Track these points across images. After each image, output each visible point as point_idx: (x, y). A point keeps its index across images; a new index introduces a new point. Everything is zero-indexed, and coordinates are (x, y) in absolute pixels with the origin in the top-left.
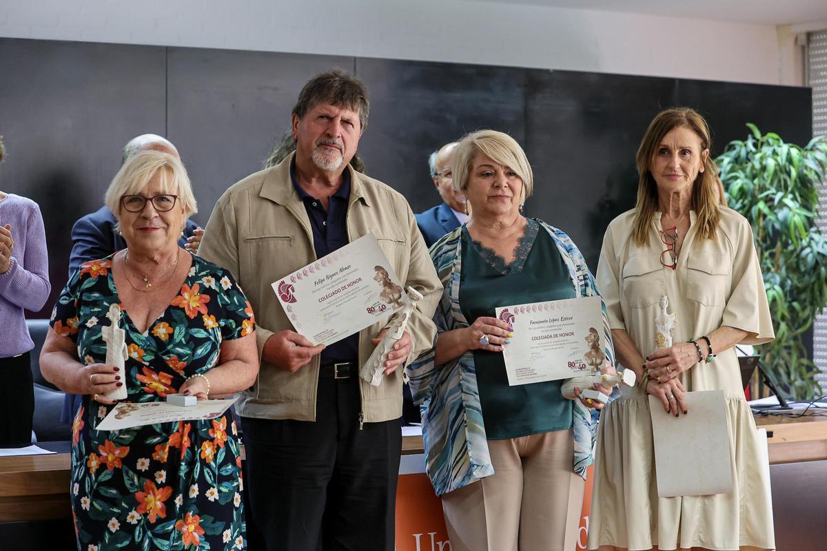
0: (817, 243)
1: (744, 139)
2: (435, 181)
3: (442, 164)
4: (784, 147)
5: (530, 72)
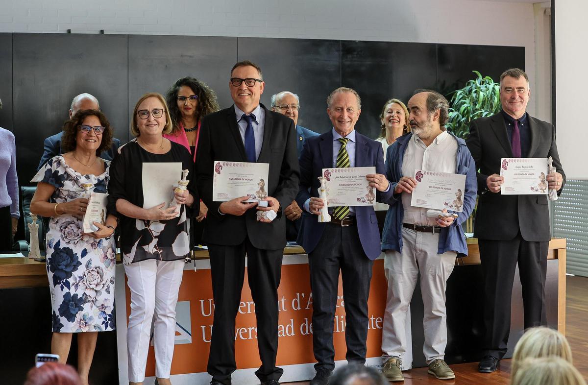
4: (492, 84)
5: (344, 43)
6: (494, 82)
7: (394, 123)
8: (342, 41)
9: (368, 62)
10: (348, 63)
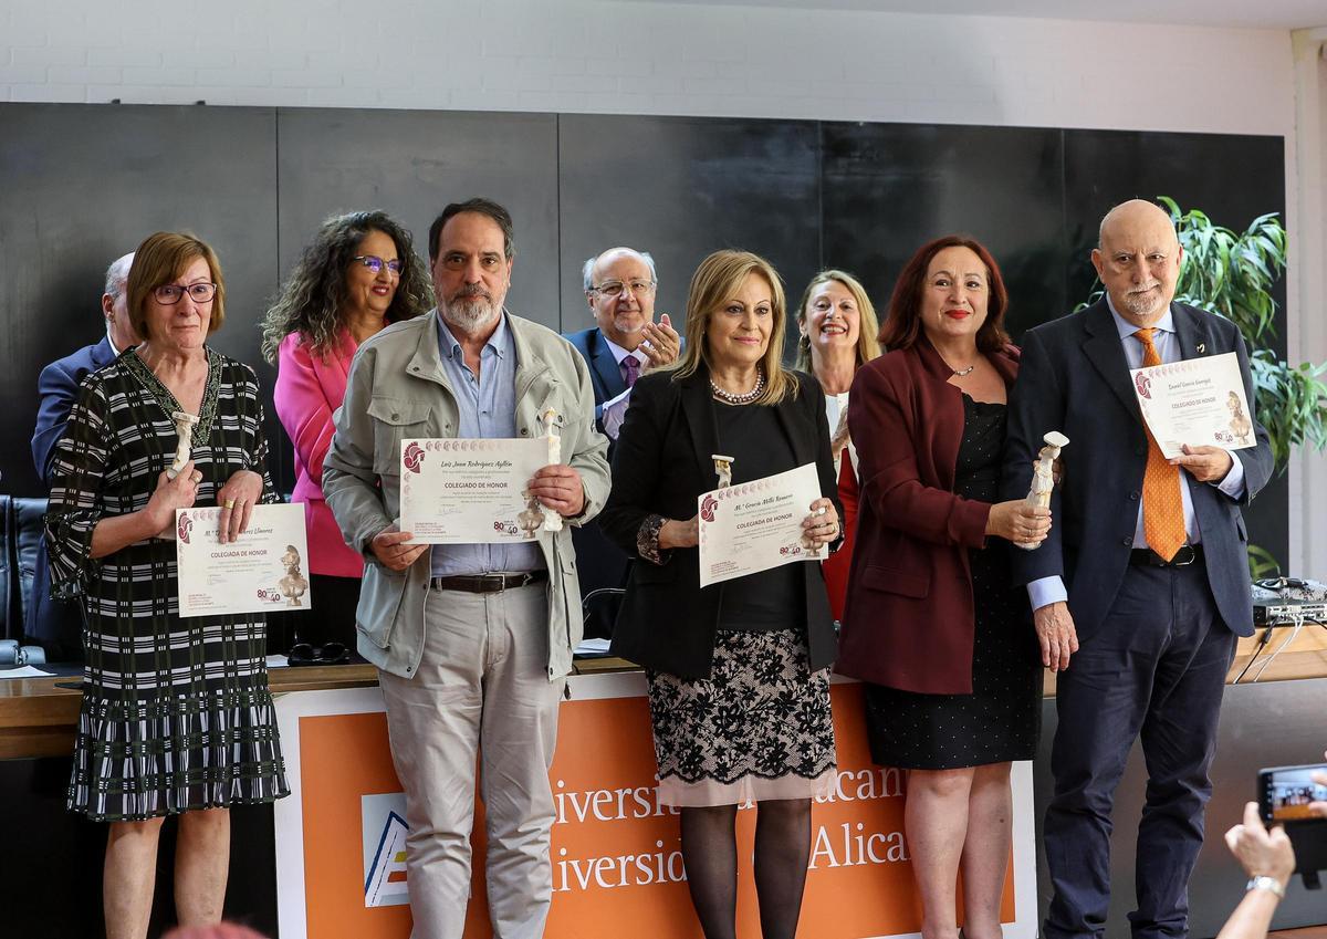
0: (1259, 374)
4: (1208, 231)
5: (828, 127)
6: (1213, 224)
7: (833, 334)
8: (823, 122)
9: (890, 176)
10: (839, 178)
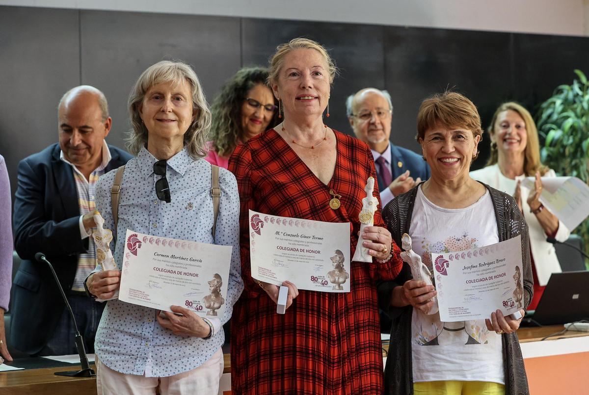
1: (571, 84)
2: (351, 121)
3: (358, 106)
7: (511, 143)
